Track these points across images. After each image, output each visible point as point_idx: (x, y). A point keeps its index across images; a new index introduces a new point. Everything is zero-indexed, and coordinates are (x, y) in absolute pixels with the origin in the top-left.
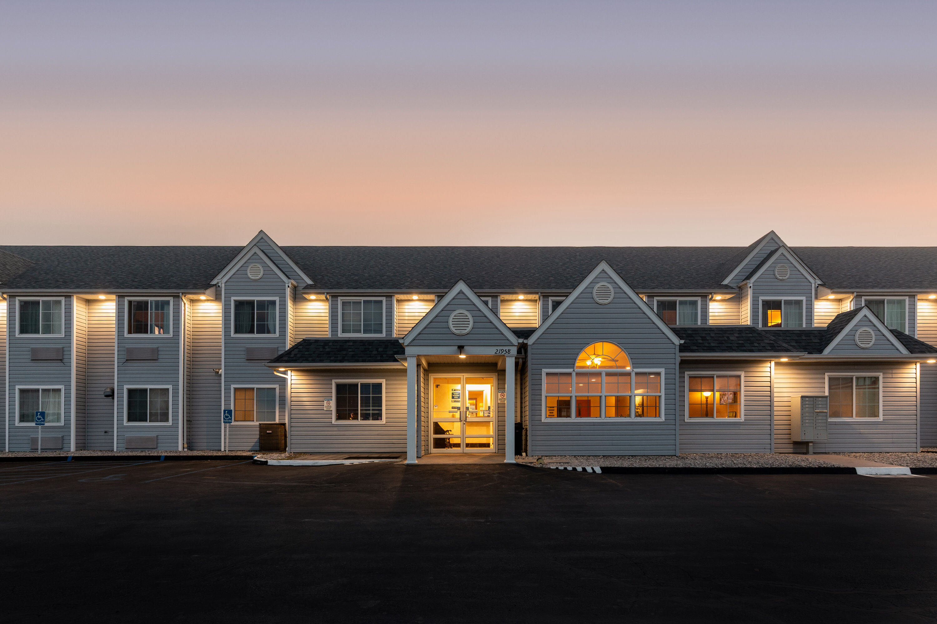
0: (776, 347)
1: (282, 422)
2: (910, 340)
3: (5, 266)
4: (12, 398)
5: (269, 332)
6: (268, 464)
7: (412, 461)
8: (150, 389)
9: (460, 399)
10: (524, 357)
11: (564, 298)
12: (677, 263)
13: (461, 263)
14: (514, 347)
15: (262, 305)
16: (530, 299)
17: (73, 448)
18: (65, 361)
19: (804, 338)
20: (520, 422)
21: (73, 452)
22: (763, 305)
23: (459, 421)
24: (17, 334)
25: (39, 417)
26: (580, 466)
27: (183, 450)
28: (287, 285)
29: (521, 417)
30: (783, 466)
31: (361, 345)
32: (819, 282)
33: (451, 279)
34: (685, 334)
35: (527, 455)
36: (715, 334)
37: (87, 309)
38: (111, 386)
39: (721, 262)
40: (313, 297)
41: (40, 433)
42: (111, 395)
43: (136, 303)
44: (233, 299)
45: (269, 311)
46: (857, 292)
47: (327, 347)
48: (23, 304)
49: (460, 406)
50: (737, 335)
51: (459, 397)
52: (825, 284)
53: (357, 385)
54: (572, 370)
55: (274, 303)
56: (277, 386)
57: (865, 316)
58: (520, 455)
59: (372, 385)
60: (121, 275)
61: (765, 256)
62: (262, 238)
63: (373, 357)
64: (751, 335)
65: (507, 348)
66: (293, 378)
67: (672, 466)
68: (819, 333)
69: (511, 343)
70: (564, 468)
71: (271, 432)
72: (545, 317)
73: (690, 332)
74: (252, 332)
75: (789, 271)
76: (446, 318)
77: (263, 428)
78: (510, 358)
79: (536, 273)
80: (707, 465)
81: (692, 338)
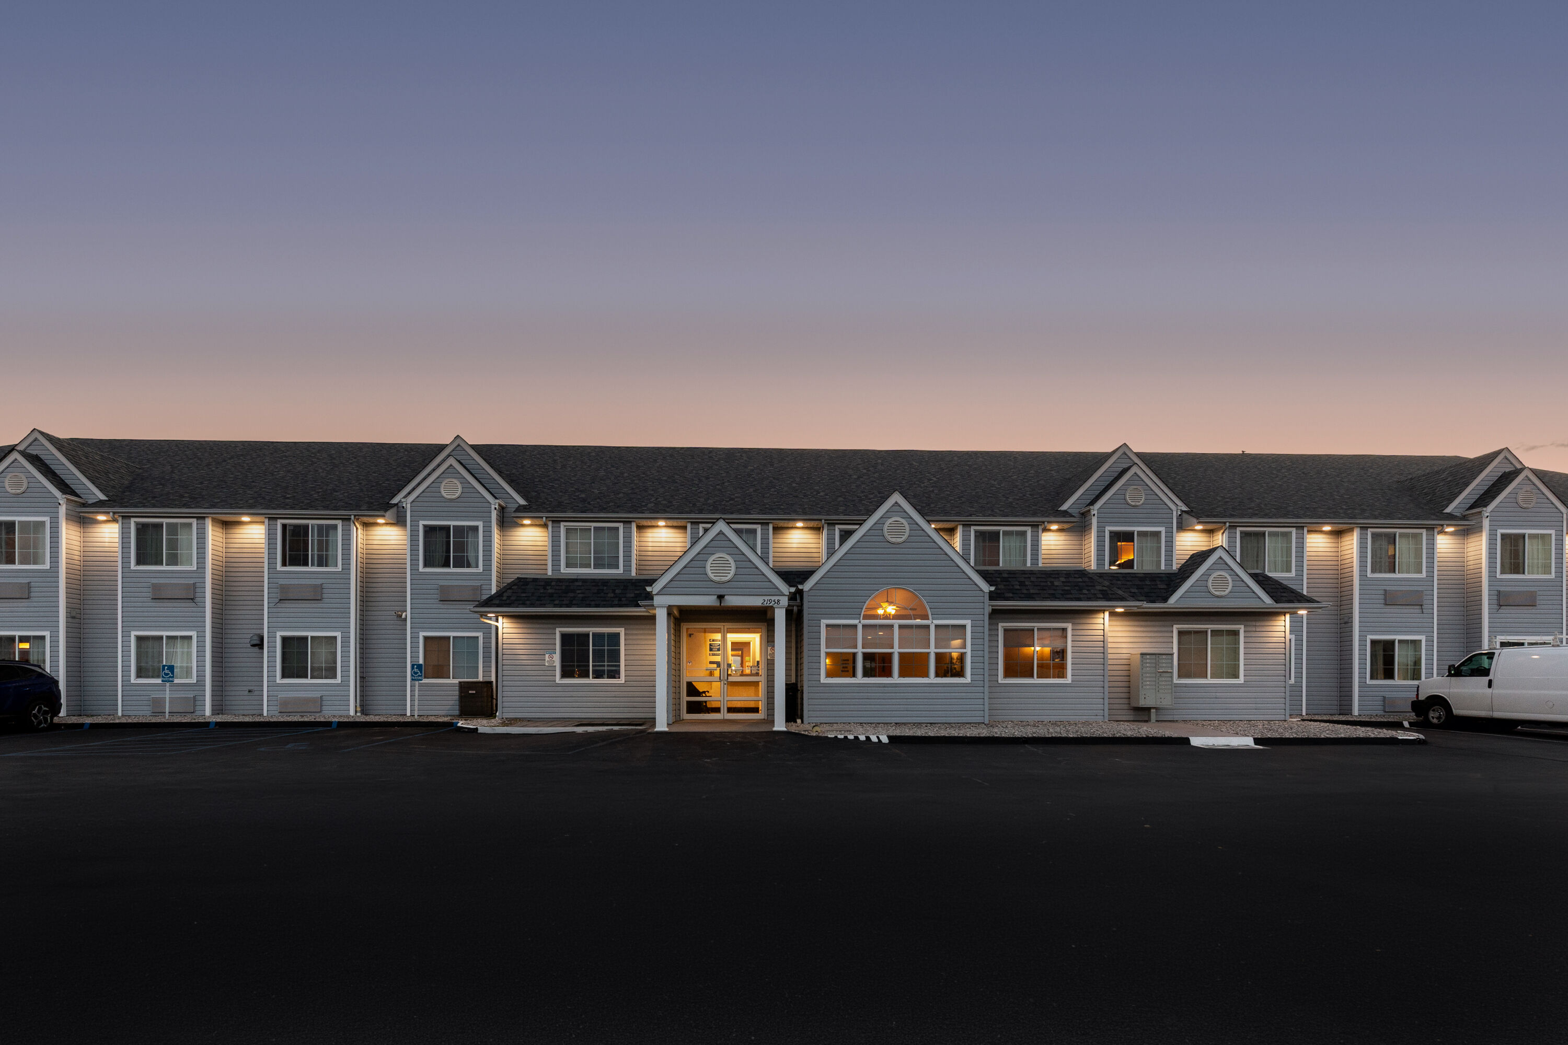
0: (1110, 595)
1: (487, 679)
2: (1278, 586)
3: (107, 475)
4: (126, 646)
5: (469, 566)
6: (479, 732)
7: (662, 728)
8: (312, 637)
9: (720, 652)
10: (800, 604)
11: (857, 527)
12: (1009, 477)
13: (722, 474)
14: (785, 597)
15: (460, 530)
16: (811, 526)
17: (208, 712)
18: (197, 600)
19: (1148, 583)
20: (795, 682)
21: (209, 717)
22: (1110, 537)
23: (719, 680)
24: (133, 566)
25: (166, 671)
26: (863, 734)
27: (356, 714)
28: (493, 507)
29: (797, 676)
30: (1105, 735)
31: (593, 586)
32: (1185, 508)
33: (708, 499)
34: (999, 578)
35: (802, 722)
36: (1037, 578)
37: (224, 533)
38: (258, 632)
39: (1067, 477)
40: (527, 522)
41: (168, 692)
42: (260, 645)
43: (292, 528)
44: (422, 523)
45: (470, 540)
46: (1230, 522)
47: (548, 587)
48: (140, 526)
49: (720, 661)
50: (1063, 579)
51: (719, 650)
52: (1192, 511)
53: (588, 635)
54: (858, 621)
55: (476, 528)
56: (480, 635)
57: (1220, 558)
58: (794, 723)
59: (607, 635)
60: (264, 488)
61: (1116, 474)
62: (459, 445)
63: (608, 601)
64: (1080, 580)
65: (776, 598)
66: (505, 625)
67: (973, 735)
68: (1167, 577)
69: (782, 592)
70: (844, 737)
71: (474, 692)
72: (831, 552)
73: (1006, 575)
74: (446, 564)
75: (1144, 495)
76: (704, 562)
77: (464, 687)
78: (780, 609)
79: (820, 491)
80: (1016, 733)
81: (1007, 583)
